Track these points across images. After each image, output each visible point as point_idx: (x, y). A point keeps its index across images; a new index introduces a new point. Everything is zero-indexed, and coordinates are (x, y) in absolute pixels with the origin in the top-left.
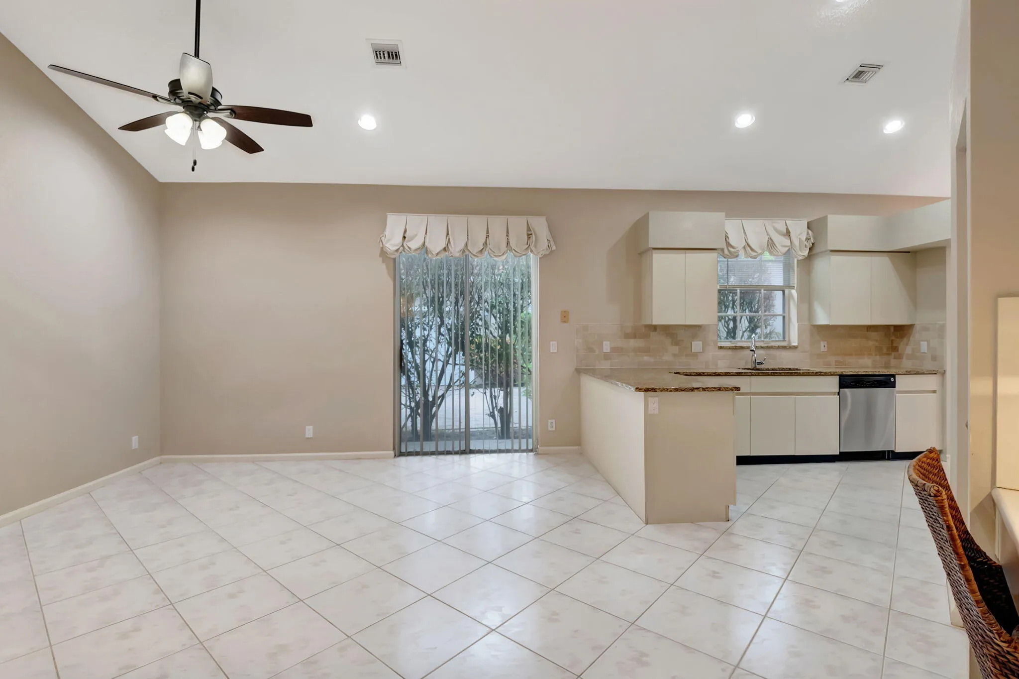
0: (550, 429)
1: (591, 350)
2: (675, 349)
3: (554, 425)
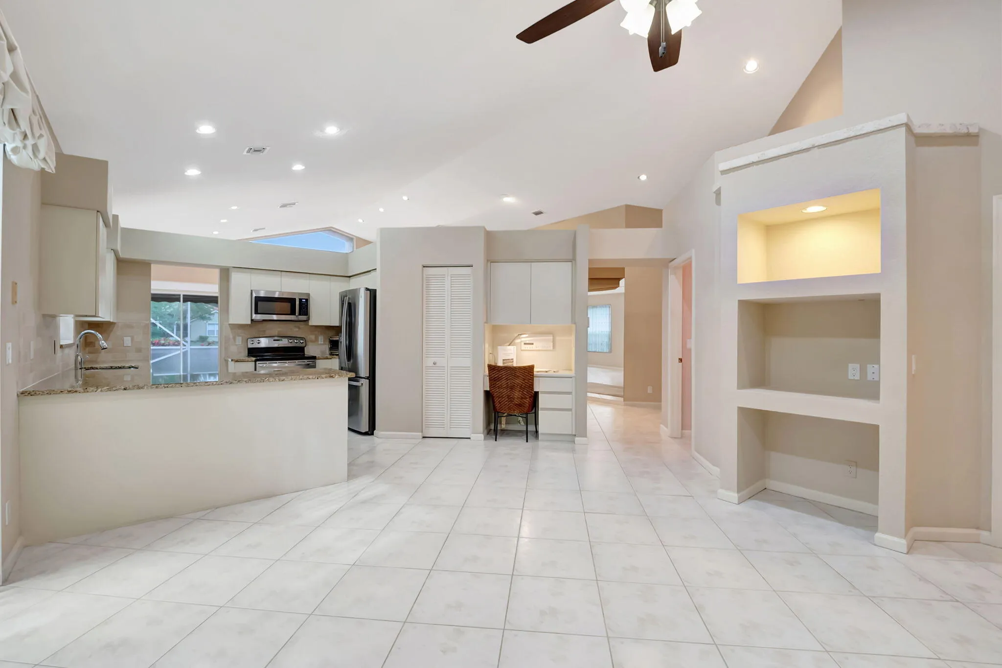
1: (26, 357)
2: (50, 351)
3: (8, 513)
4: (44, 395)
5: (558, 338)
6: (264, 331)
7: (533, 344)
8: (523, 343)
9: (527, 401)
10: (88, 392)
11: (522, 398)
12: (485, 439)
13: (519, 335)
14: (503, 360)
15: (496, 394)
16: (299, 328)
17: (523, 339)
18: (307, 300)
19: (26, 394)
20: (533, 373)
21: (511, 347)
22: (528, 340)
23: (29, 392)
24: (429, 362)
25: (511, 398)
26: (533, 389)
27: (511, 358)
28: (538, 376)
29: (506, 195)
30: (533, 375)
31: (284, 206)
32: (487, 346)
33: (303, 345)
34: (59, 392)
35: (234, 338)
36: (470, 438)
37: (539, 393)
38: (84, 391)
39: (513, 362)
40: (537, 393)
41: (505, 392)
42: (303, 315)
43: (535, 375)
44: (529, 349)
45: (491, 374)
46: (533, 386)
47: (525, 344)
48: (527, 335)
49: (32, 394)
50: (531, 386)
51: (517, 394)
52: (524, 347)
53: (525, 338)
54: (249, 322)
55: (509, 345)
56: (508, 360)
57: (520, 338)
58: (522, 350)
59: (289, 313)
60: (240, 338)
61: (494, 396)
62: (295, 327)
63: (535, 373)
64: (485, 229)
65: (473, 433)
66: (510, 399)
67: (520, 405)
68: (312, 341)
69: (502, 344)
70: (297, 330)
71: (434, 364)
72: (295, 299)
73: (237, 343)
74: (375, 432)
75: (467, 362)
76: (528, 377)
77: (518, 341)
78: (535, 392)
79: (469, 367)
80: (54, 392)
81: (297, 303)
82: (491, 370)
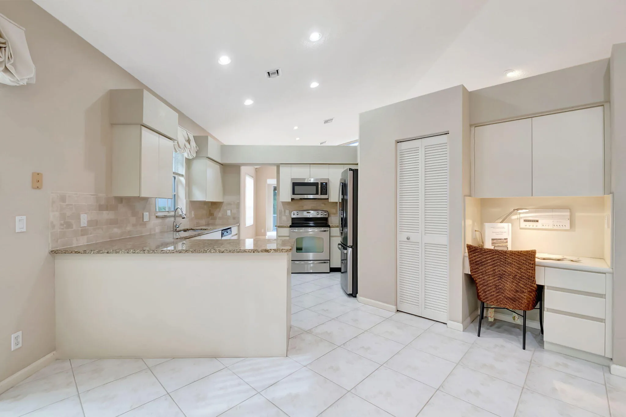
0: (13, 348)
1: (69, 225)
2: (133, 220)
3: (20, 340)
4: (62, 253)
5: (578, 215)
6: (303, 206)
7: (537, 221)
8: (522, 221)
9: (526, 297)
10: (86, 253)
11: (517, 291)
12: (464, 330)
13: (514, 210)
14: (493, 240)
15: (479, 280)
16: (325, 204)
17: (522, 215)
18: (326, 183)
19: (53, 252)
20: (534, 260)
21: (504, 225)
22: (531, 216)
23: (54, 251)
24: (402, 237)
25: (501, 288)
26: (534, 281)
27: (503, 238)
28: (543, 265)
29: (511, 70)
30: (534, 264)
31: (326, 122)
32: (469, 222)
33: (327, 216)
34: (70, 252)
35: (285, 211)
36: (446, 324)
37: (546, 288)
38: (84, 252)
39: (507, 242)
40: (540, 289)
41: (491, 280)
42: (324, 195)
43: (536, 263)
44: (531, 227)
45: (471, 256)
46: (534, 278)
47: (525, 221)
48: (527, 210)
49: (56, 252)
50: (532, 278)
51: (508, 286)
52: (523, 224)
53: (524, 214)
54: (290, 200)
55: (502, 222)
56: (501, 239)
57: (516, 214)
58: (521, 229)
59: (315, 193)
60: (288, 211)
61: (476, 282)
62: (322, 203)
63: (537, 260)
64: (464, 89)
65: (450, 320)
66: (499, 290)
67: (513, 300)
68: (334, 214)
69: (492, 220)
70: (324, 205)
71: (408, 239)
72: (318, 183)
73: (286, 215)
74: (357, 295)
75: (443, 240)
76: (524, 265)
77: (514, 217)
78: (538, 286)
79: (447, 245)
80: (67, 252)
81: (320, 186)
82: (471, 252)
